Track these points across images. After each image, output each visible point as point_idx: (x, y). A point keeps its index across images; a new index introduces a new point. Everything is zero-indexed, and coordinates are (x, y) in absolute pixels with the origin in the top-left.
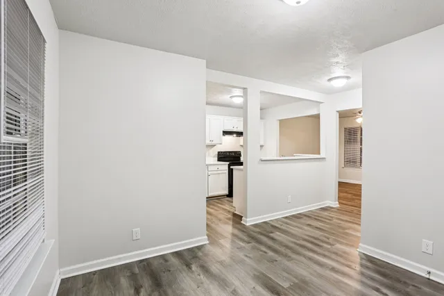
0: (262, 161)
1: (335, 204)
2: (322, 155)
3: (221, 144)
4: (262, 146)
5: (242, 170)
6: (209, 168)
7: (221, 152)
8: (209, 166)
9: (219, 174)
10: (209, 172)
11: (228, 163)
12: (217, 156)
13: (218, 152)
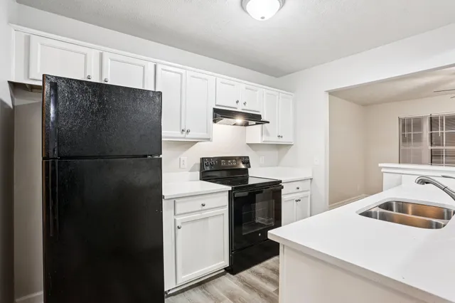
3: (208, 140)
6: (178, 206)
7: (209, 159)
8: (177, 201)
9: (209, 221)
10: (178, 219)
11: (230, 188)
12: (198, 167)
13: (203, 159)
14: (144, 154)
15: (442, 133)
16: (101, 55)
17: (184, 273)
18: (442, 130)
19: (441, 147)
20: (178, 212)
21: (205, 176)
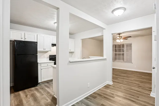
0: (70, 62)
1: (111, 83)
2: (105, 57)
3: (50, 51)
4: (71, 53)
5: (56, 68)
6: (41, 65)
7: (51, 55)
8: (41, 64)
9: (49, 68)
10: (42, 68)
11: (54, 62)
12: (49, 57)
13: (50, 55)
14: (33, 54)
15: (117, 49)
16: (25, 33)
17: (43, 79)
18: (117, 48)
19: (117, 53)
20: (41, 66)
21: (50, 59)
